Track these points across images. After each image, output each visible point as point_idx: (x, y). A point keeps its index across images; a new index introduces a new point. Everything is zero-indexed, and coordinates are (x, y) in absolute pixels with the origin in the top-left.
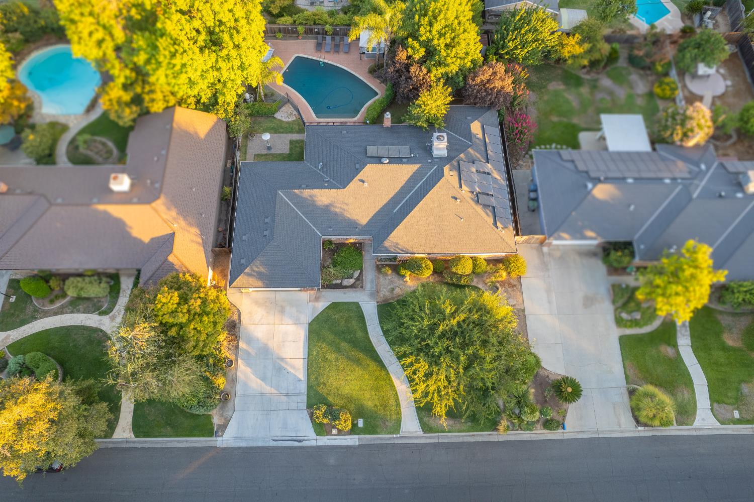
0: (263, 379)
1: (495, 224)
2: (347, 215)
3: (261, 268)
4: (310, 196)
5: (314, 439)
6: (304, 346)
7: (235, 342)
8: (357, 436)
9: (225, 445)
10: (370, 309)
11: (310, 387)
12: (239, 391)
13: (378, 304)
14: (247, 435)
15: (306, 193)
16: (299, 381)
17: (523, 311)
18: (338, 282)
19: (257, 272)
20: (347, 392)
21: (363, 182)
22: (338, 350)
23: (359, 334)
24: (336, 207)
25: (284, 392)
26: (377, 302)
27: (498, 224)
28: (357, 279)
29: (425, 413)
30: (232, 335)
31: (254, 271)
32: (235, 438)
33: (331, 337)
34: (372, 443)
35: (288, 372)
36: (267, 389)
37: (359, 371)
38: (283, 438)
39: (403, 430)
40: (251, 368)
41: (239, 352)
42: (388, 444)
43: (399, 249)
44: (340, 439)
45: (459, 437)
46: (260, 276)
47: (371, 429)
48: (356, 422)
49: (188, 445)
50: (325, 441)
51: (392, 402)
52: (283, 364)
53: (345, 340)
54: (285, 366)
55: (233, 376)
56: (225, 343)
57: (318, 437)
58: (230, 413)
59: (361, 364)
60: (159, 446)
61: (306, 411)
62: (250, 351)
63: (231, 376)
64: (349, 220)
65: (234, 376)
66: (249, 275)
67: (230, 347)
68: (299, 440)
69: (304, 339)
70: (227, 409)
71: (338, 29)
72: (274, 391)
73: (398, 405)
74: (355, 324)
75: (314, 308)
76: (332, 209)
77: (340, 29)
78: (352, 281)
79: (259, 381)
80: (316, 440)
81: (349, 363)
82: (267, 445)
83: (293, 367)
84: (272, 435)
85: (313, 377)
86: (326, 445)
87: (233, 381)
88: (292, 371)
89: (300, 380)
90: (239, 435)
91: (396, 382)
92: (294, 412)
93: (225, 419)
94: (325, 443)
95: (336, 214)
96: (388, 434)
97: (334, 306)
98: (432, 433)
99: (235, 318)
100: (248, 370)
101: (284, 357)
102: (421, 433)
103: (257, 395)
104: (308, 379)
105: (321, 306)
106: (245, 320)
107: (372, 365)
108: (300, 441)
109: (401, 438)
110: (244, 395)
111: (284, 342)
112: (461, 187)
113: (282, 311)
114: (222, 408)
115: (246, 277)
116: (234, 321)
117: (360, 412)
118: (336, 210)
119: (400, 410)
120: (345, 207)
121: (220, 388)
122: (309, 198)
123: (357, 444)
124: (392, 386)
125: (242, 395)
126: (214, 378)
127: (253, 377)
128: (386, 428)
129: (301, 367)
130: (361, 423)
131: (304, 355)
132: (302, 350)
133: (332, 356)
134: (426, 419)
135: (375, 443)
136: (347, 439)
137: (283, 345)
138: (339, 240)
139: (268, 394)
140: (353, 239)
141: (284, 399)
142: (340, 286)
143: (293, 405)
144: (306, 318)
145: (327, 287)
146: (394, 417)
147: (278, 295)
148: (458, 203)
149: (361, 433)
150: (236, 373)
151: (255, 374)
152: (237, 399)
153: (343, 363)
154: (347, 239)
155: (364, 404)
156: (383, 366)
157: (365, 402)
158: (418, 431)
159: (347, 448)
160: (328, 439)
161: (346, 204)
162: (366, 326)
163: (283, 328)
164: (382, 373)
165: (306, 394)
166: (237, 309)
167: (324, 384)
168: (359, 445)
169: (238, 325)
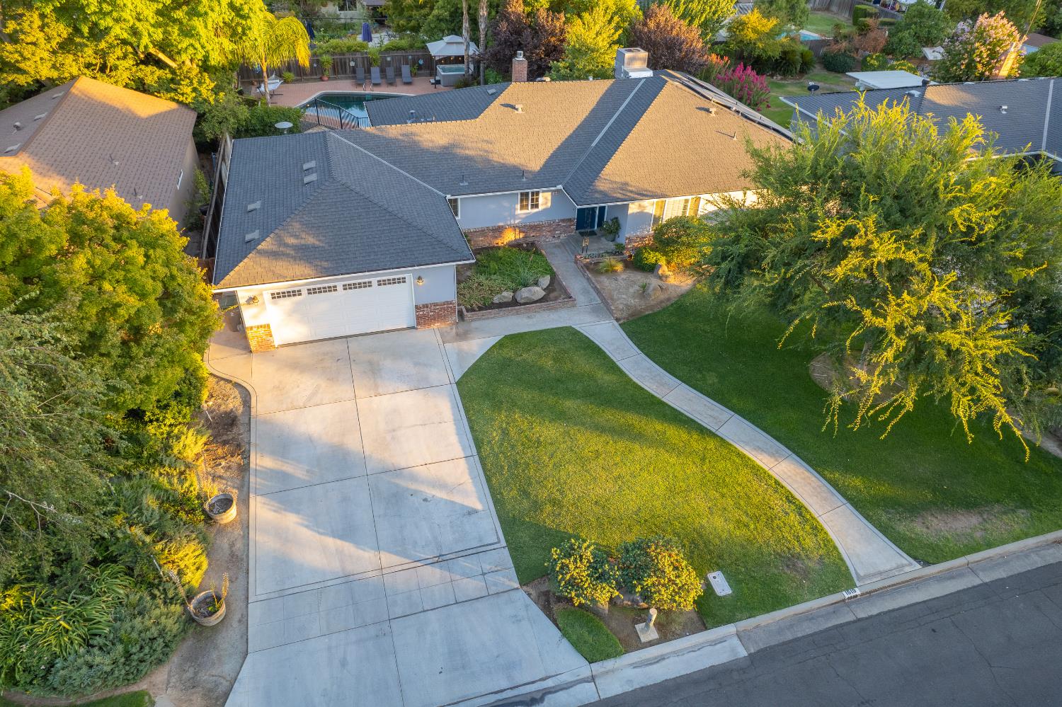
0: (347, 532)
2: (495, 158)
3: (305, 235)
5: (583, 681)
6: (458, 429)
7: (237, 459)
8: (730, 629)
10: (605, 333)
11: (509, 523)
12: (261, 583)
13: (621, 322)
15: (393, 130)
16: (469, 513)
18: (508, 295)
19: (295, 248)
20: (633, 507)
22: (560, 416)
23: (605, 378)
24: (467, 148)
25: (429, 554)
26: (617, 320)
30: (225, 443)
31: (286, 245)
33: (526, 396)
35: (425, 500)
36: (365, 559)
37: (641, 453)
39: (862, 574)
40: (297, 512)
41: (252, 479)
42: (841, 625)
43: (631, 192)
44: (676, 653)
45: (1026, 554)
46: (305, 254)
47: (760, 592)
50: (625, 674)
51: (778, 504)
52: (403, 483)
53: (571, 394)
54: (413, 486)
55: (232, 545)
56: (202, 466)
57: (597, 667)
58: (227, 668)
59: (640, 435)
61: (521, 592)
62: (288, 468)
63: (226, 546)
64: (504, 165)
65: (239, 545)
66: (274, 255)
67: (220, 471)
68: (528, 698)
69: (453, 415)
70: (214, 656)
71: (389, 59)
72: (388, 559)
73: (801, 509)
74: (583, 364)
75: (461, 355)
76: (459, 152)
77: (393, 58)
78: (538, 292)
79: (331, 542)
80: (592, 678)
81: (607, 437)
85: (511, 494)
86: (636, 686)
87: (238, 562)
88: (440, 494)
89: (471, 512)
91: (763, 461)
92: (478, 604)
93: (209, 691)
94: (630, 682)
95: (468, 158)
96: (822, 593)
98: (945, 559)
99: (231, 406)
100: (291, 521)
101: (403, 465)
102: (914, 568)
103: (330, 583)
104: (498, 501)
105: (477, 345)
106: (262, 406)
109: (869, 597)
110: (281, 594)
111: (394, 430)
113: (374, 370)
114: (194, 659)
115: (265, 261)
116: (229, 413)
117: (700, 552)
118: (467, 152)
119: (814, 519)
121: (186, 579)
123: (743, 653)
124: (757, 469)
125: (273, 595)
126: (159, 546)
127: (306, 534)
128: (805, 579)
129: (466, 479)
130: (720, 584)
131: (464, 449)
132: (454, 438)
133: (549, 431)
134: (901, 528)
135: (800, 635)
136: (700, 647)
137: (393, 438)
138: (483, 232)
139: (370, 574)
140: (514, 227)
141: (433, 575)
142: (514, 303)
143: (471, 586)
144: (446, 373)
145: (480, 309)
146: (809, 542)
147: (353, 344)
148: (713, 115)
149: (738, 615)
150: (246, 536)
151: (315, 523)
152: (255, 612)
153: (591, 442)
154: (499, 231)
155: (702, 526)
156: (703, 431)
157: (704, 522)
158: (903, 566)
159: (715, 676)
160: (635, 666)
161: (487, 142)
162: (613, 363)
163: (385, 402)
164: (711, 444)
165: (504, 543)
166: (237, 385)
167: (554, 502)
168: (750, 655)
169: (243, 420)
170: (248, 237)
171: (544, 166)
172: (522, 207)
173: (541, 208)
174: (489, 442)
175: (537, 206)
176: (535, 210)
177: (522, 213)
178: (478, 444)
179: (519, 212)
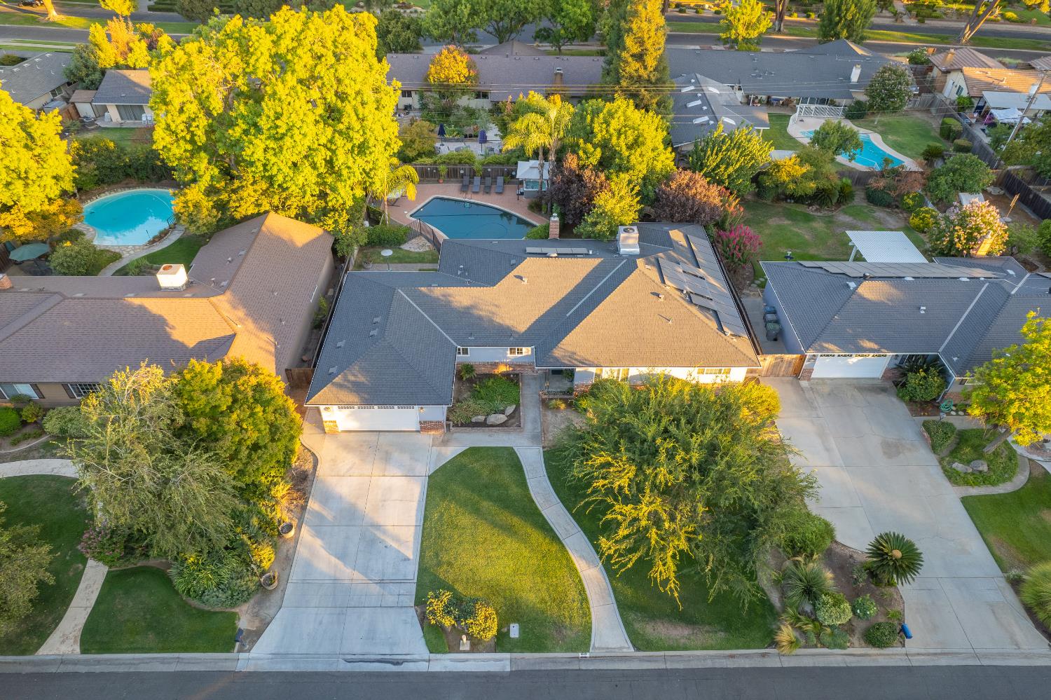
0: (342, 557)
1: (720, 329)
2: (498, 320)
3: (359, 376)
4: (444, 296)
5: (424, 660)
6: (418, 507)
7: (302, 502)
8: (507, 655)
9: (251, 669)
10: (531, 457)
11: (423, 570)
12: (296, 573)
13: (545, 450)
14: (296, 651)
15: (438, 291)
16: (405, 560)
18: (481, 418)
19: (353, 383)
20: (489, 576)
21: (521, 278)
22: (477, 511)
23: (514, 490)
24: (481, 310)
25: (377, 577)
26: (543, 448)
27: (726, 330)
28: (511, 417)
29: (636, 615)
30: (298, 490)
31: (349, 381)
32: (273, 656)
33: (464, 494)
34: (537, 668)
35: (386, 547)
36: (346, 573)
37: (511, 544)
38: (366, 657)
39: (596, 646)
40: (322, 539)
41: (306, 515)
42: (568, 670)
43: (576, 360)
44: (475, 660)
45: (705, 658)
46: (357, 388)
47: (532, 641)
48: (505, 630)
49: (180, 668)
50: (445, 663)
51: (573, 594)
52: (379, 534)
53: (489, 498)
54: (382, 537)
55: (288, 551)
56: (284, 502)
57: (432, 656)
58: (272, 612)
59: (516, 533)
60: (122, 669)
61: (413, 609)
62: (325, 513)
63: (285, 551)
64: (501, 326)
65: (291, 551)
66: (340, 386)
67: (292, 507)
68: (395, 661)
69: (420, 497)
70: (268, 604)
71: (489, 171)
72: (357, 576)
73: (584, 600)
74: (506, 476)
75: (439, 455)
76: (476, 312)
77: (492, 169)
78: (502, 418)
79: (334, 560)
80: (429, 661)
81: (495, 531)
82: (333, 669)
83: (397, 539)
84: (345, 650)
85: (429, 554)
86: (447, 670)
87: (287, 560)
88: (395, 545)
89: (407, 559)
90: (282, 651)
91: (580, 564)
92: (391, 610)
93: (262, 620)
94: (446, 667)
95: (480, 318)
96: (566, 651)
97: (473, 452)
98: (651, 650)
99: (307, 467)
100: (318, 543)
101: (382, 523)
102: (631, 651)
103: (327, 582)
104: (422, 557)
105: (451, 451)
106: (322, 470)
107: (536, 536)
108: (397, 663)
109: (594, 659)
110: (304, 581)
111: (385, 501)
112: (663, 282)
113: (387, 458)
114: (260, 603)
115: (334, 389)
116: (304, 472)
117: (512, 611)
118: (480, 313)
119: (588, 608)
120: (494, 309)
121: (263, 565)
122: (441, 297)
123: (508, 669)
124: (573, 570)
125: (299, 581)
126: (254, 546)
127: (323, 552)
128: (563, 640)
129: (411, 539)
130: (515, 631)
131: (417, 521)
132: (414, 513)
133: (465, 520)
134: (637, 626)
135: (543, 668)
136: (489, 660)
137: (383, 506)
138: (484, 365)
139: (346, 582)
140: (506, 364)
141: (375, 589)
142: (483, 425)
143: (391, 600)
144: (425, 468)
145: (462, 425)
146: (577, 621)
147: (382, 437)
148: (662, 300)
149: (515, 650)
150: (295, 547)
151: (328, 548)
152: (290, 588)
153: (484, 531)
154: (496, 365)
155: (521, 598)
156: (555, 538)
157: (523, 595)
158: (624, 648)
159: (488, 676)
160: (452, 660)
161: (496, 306)
162: (525, 479)
163: (386, 481)
164: (554, 548)
165: (415, 581)
166: (313, 454)
167: (450, 564)
168: (511, 671)
169: (310, 477)
170: (331, 370)
171: (529, 329)
172: (511, 353)
173: (524, 354)
174: (431, 519)
175: (521, 353)
176: (520, 355)
177: (510, 356)
178: (426, 518)
179: (509, 355)
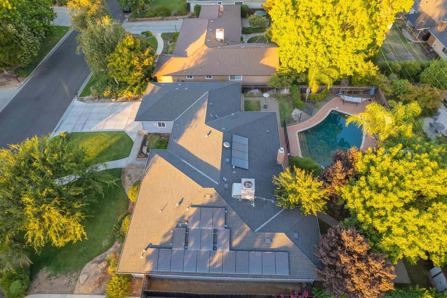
1: (151, 246)
4: (203, 107)
7: (126, 100)
9: (72, 102)
11: (83, 133)
12: (98, 104)
13: (123, 169)
14: (72, 109)
15: (205, 105)
16: (90, 129)
17: (72, 293)
21: (209, 134)
25: (87, 122)
27: (150, 251)
28: (146, 155)
30: (131, 99)
32: (74, 105)
35: (98, 123)
38: (62, 124)
40: (108, 108)
43: (150, 166)
54: (102, 122)
61: (71, 132)
62: (119, 107)
70: (90, 101)
76: (193, 121)
78: (145, 152)
82: (62, 117)
83: (100, 125)
84: (66, 119)
88: (98, 125)
97: (131, 144)
105: (134, 137)
108: (56, 131)
111: (117, 120)
112: (193, 206)
122: (201, 107)
125: (94, 105)
131: (104, 130)
161: (194, 128)
